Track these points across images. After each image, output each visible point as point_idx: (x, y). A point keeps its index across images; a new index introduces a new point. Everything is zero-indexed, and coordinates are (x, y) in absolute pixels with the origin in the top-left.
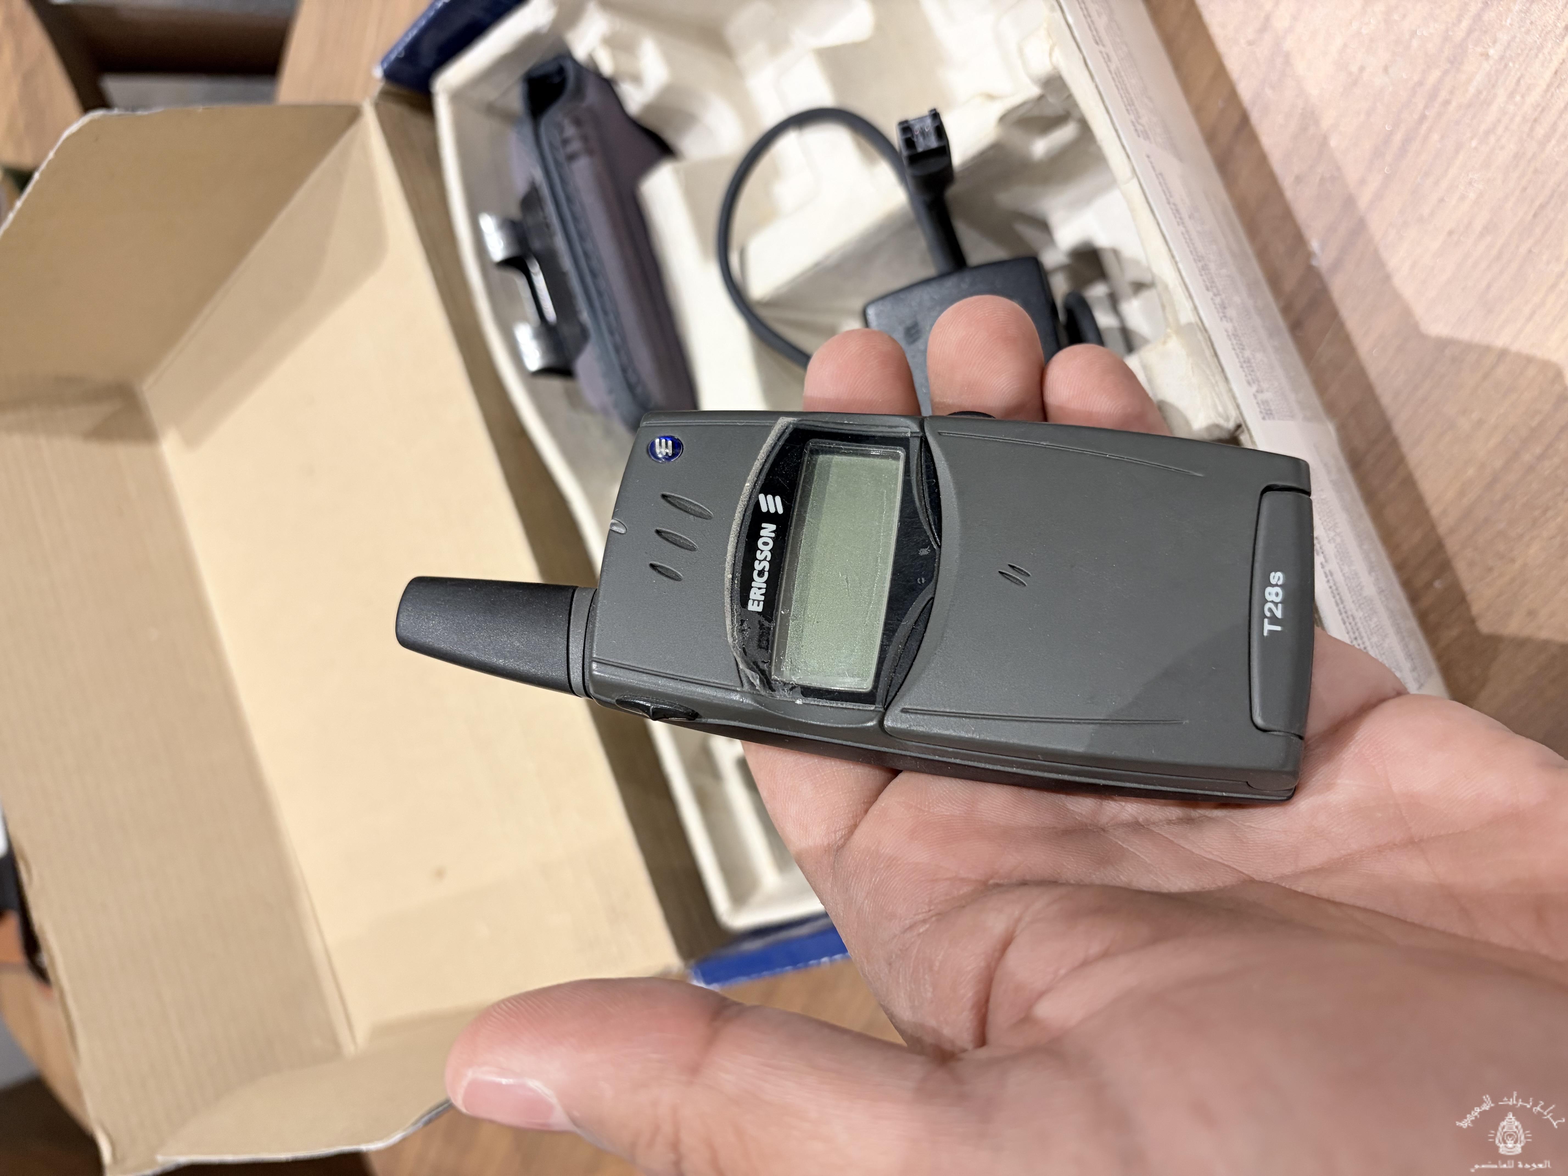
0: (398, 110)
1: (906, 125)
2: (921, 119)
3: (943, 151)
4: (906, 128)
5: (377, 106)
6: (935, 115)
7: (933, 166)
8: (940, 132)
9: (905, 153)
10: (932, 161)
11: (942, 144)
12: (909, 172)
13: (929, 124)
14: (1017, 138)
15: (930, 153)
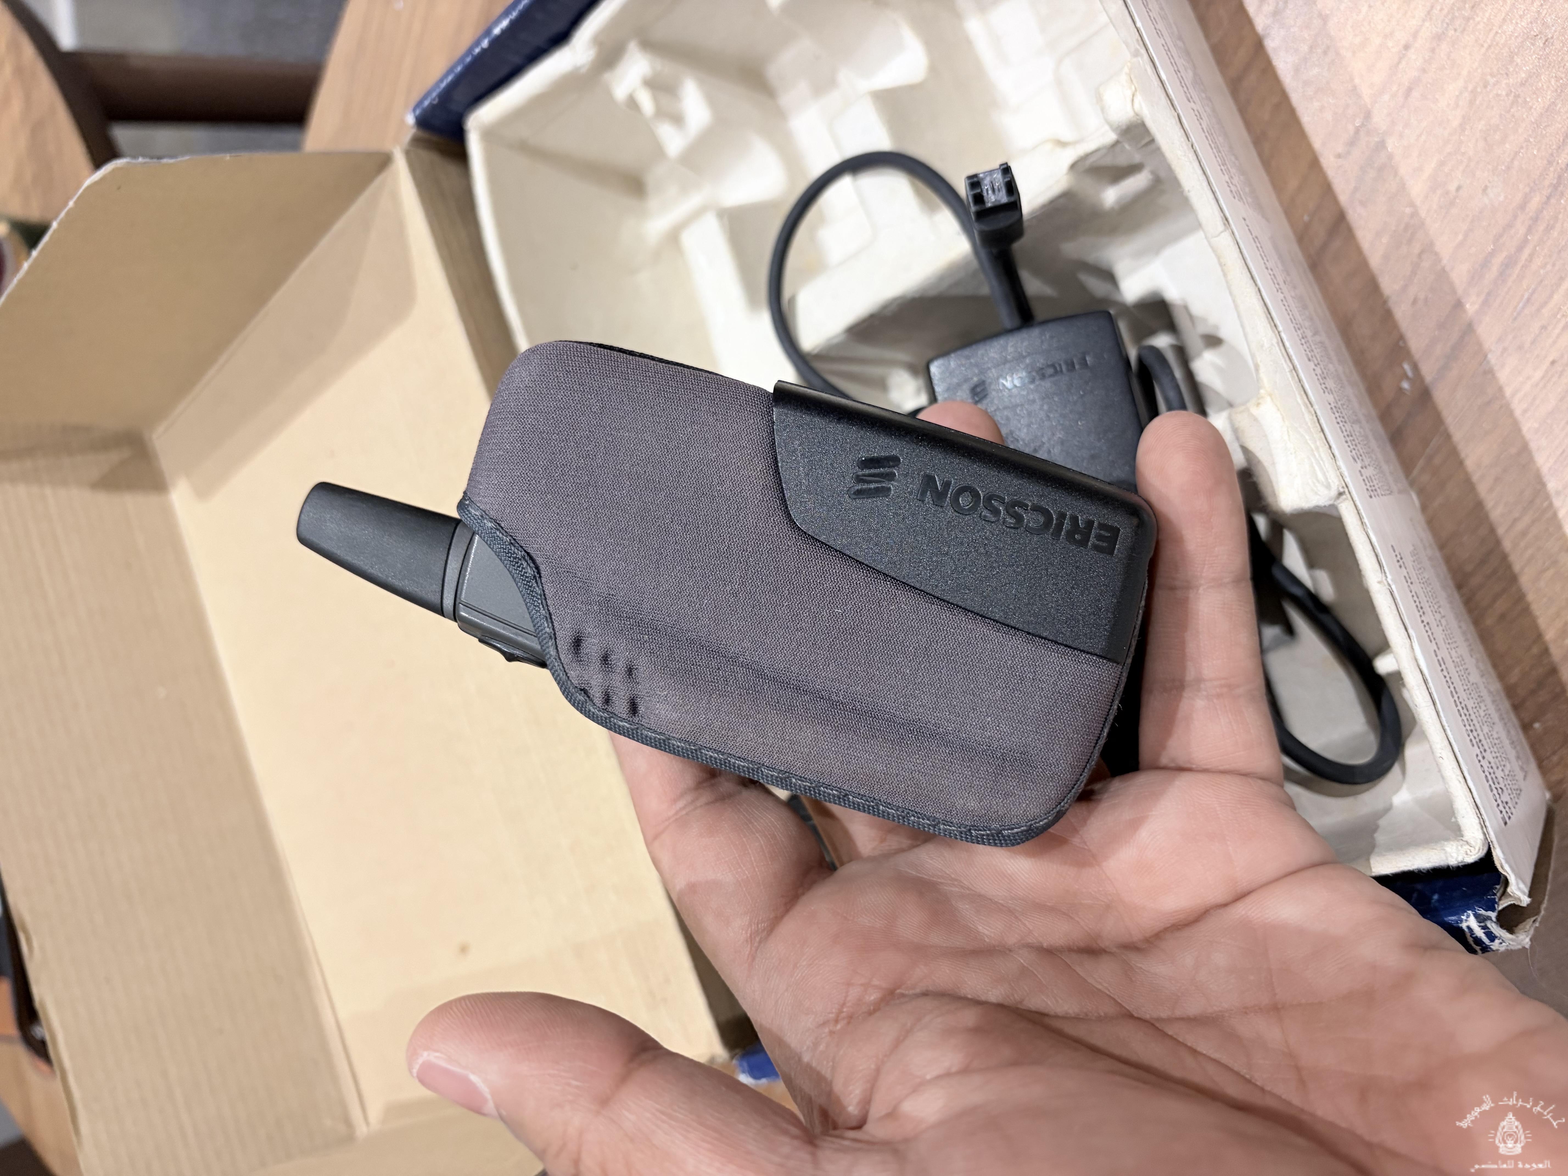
0: (428, 156)
1: (975, 179)
2: (991, 172)
3: (1014, 205)
4: (975, 182)
5: (407, 153)
6: (1006, 170)
7: (1002, 221)
8: (1011, 187)
9: (973, 209)
10: (1001, 215)
11: (1012, 199)
12: (977, 227)
13: (998, 177)
14: (1088, 187)
15: (999, 209)
